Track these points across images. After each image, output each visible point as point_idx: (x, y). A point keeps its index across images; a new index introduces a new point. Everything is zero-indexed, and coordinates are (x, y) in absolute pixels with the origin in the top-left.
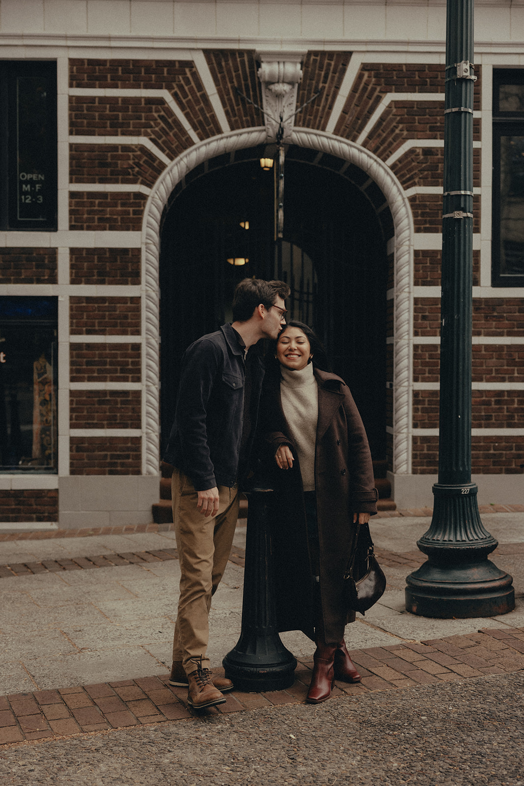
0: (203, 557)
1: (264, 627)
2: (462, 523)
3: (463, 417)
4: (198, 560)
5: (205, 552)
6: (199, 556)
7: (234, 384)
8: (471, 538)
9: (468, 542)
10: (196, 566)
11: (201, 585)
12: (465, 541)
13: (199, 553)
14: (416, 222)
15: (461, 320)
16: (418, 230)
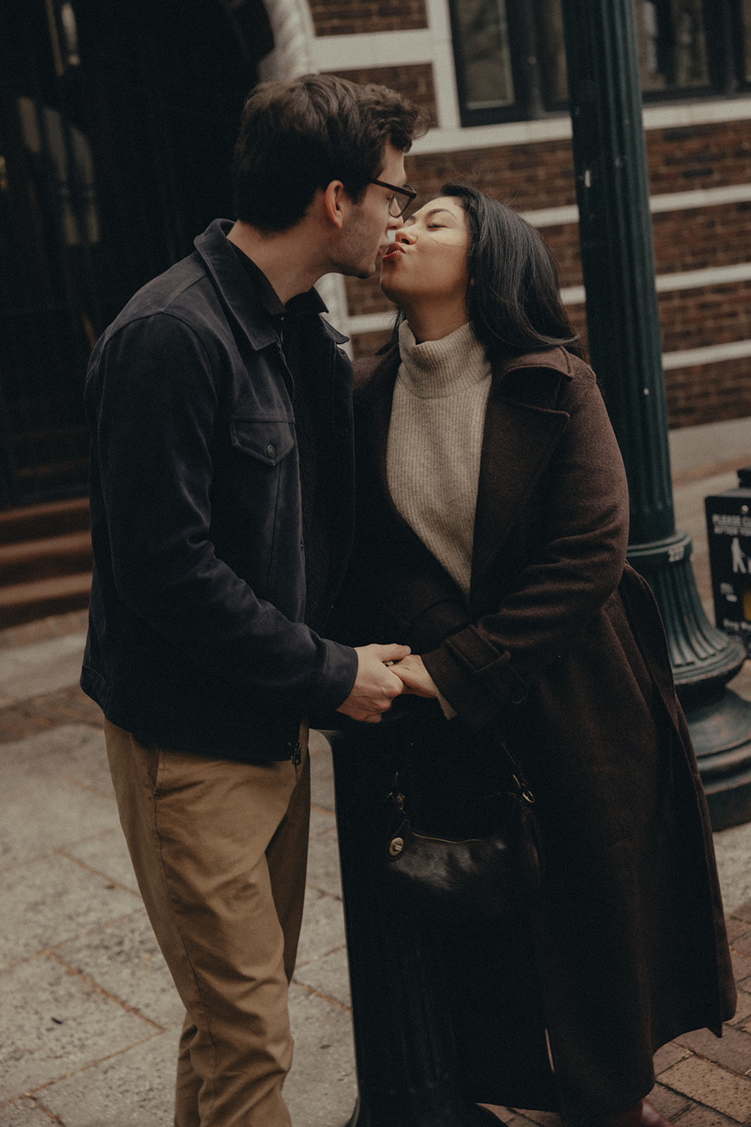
0: (257, 972)
1: (430, 1085)
2: (677, 623)
3: (653, 392)
4: (246, 986)
5: (262, 957)
6: (246, 971)
7: (270, 449)
8: (703, 655)
9: (699, 664)
10: (246, 1005)
11: (269, 1058)
12: (692, 663)
13: (245, 964)
14: (316, 18)
15: (630, 169)
16: (320, 32)
